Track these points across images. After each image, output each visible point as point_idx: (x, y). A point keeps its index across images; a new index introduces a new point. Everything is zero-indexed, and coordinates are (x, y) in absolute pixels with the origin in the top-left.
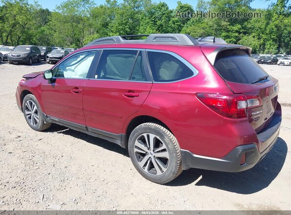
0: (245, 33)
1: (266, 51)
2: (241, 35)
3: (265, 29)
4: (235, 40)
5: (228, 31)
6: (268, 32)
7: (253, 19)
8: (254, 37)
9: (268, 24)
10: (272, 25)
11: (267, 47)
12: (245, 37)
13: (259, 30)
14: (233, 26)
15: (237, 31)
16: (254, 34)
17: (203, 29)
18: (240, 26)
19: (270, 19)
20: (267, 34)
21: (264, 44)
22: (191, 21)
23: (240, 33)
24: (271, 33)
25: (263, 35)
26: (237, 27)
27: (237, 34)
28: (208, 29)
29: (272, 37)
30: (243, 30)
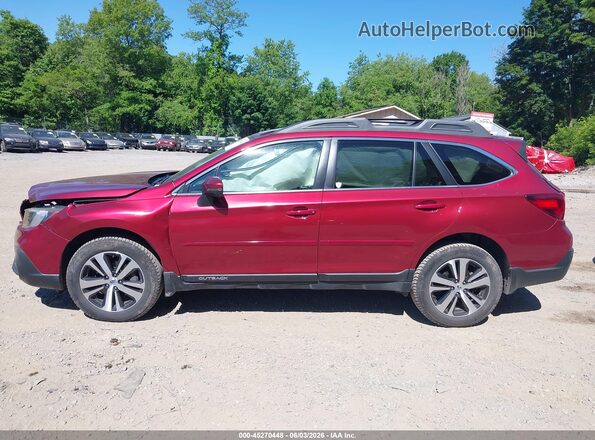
0: (166, 96)
1: (206, 129)
2: (160, 98)
3: (199, 91)
4: (149, 108)
5: (134, 89)
6: (204, 95)
7: (176, 71)
8: (181, 103)
9: (201, 82)
10: (209, 84)
11: (207, 122)
12: (167, 103)
13: (189, 92)
14: (141, 79)
15: (149, 92)
16: (180, 98)
17: (80, 79)
18: (153, 82)
19: (204, 74)
20: (202, 100)
21: (200, 118)
22: (46, 61)
23: (156, 95)
24: (209, 98)
25: (197, 102)
26: (149, 83)
27: (150, 97)
28: (89, 82)
29: (213, 105)
30: (161, 90)
